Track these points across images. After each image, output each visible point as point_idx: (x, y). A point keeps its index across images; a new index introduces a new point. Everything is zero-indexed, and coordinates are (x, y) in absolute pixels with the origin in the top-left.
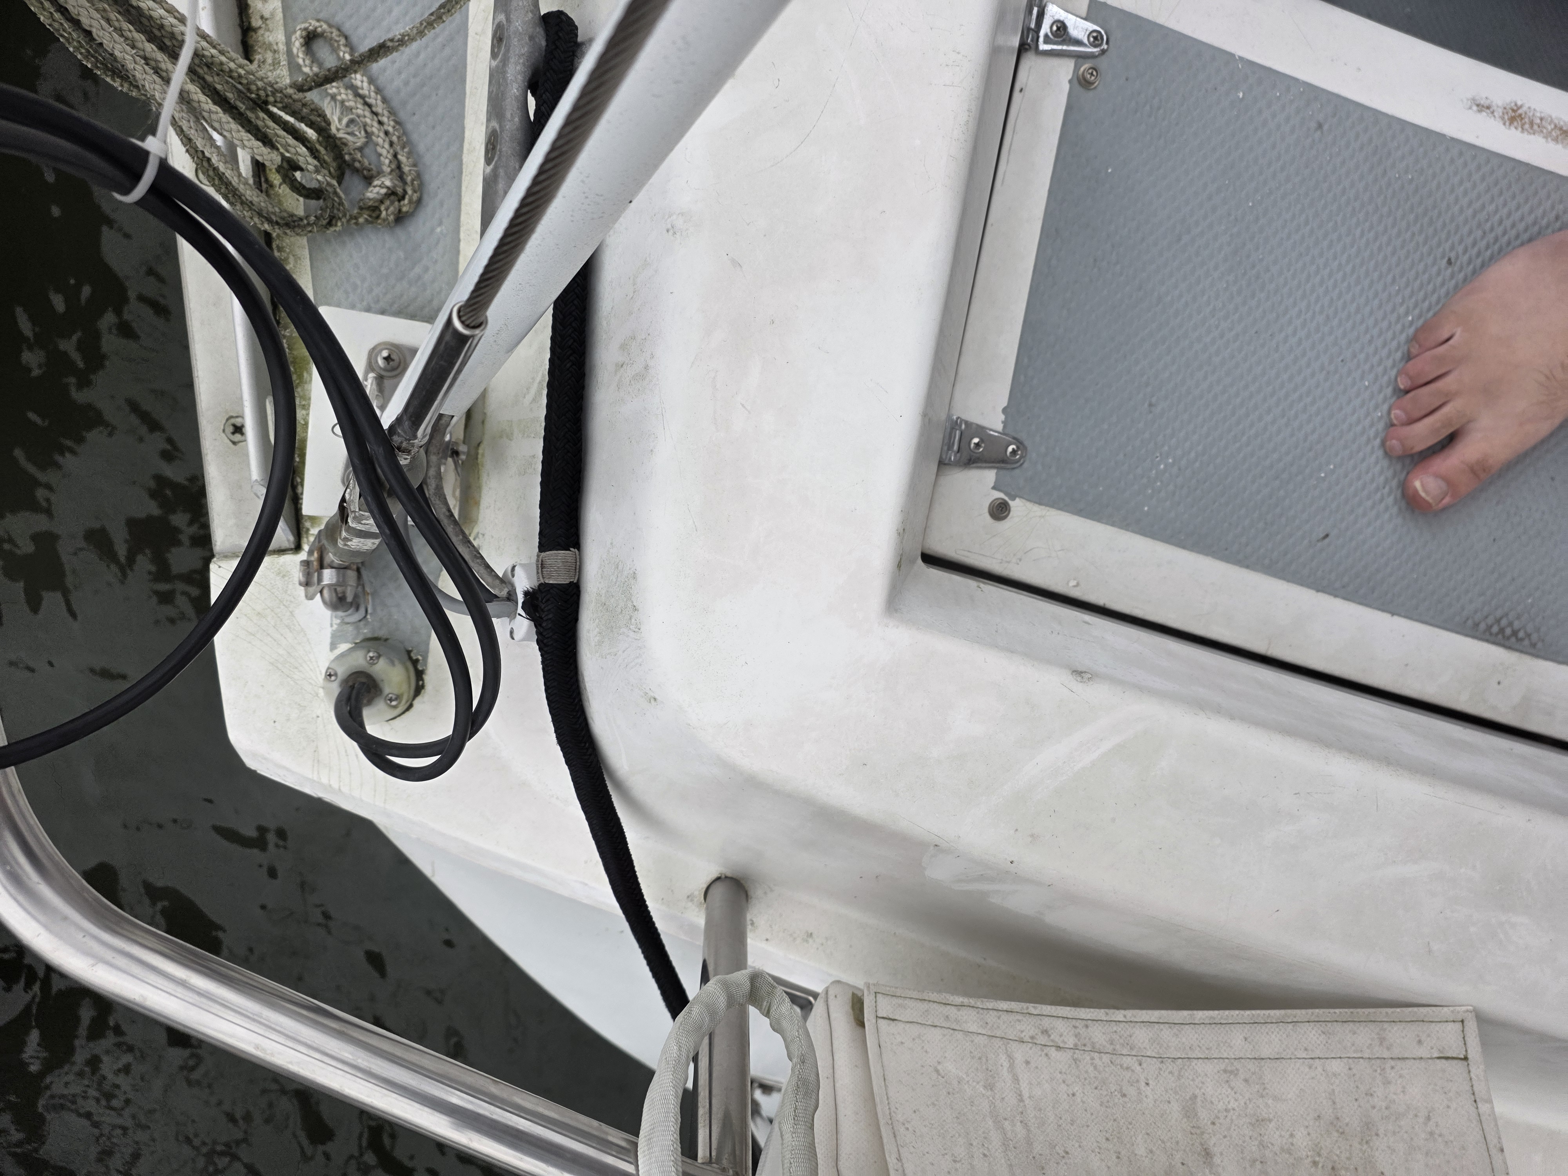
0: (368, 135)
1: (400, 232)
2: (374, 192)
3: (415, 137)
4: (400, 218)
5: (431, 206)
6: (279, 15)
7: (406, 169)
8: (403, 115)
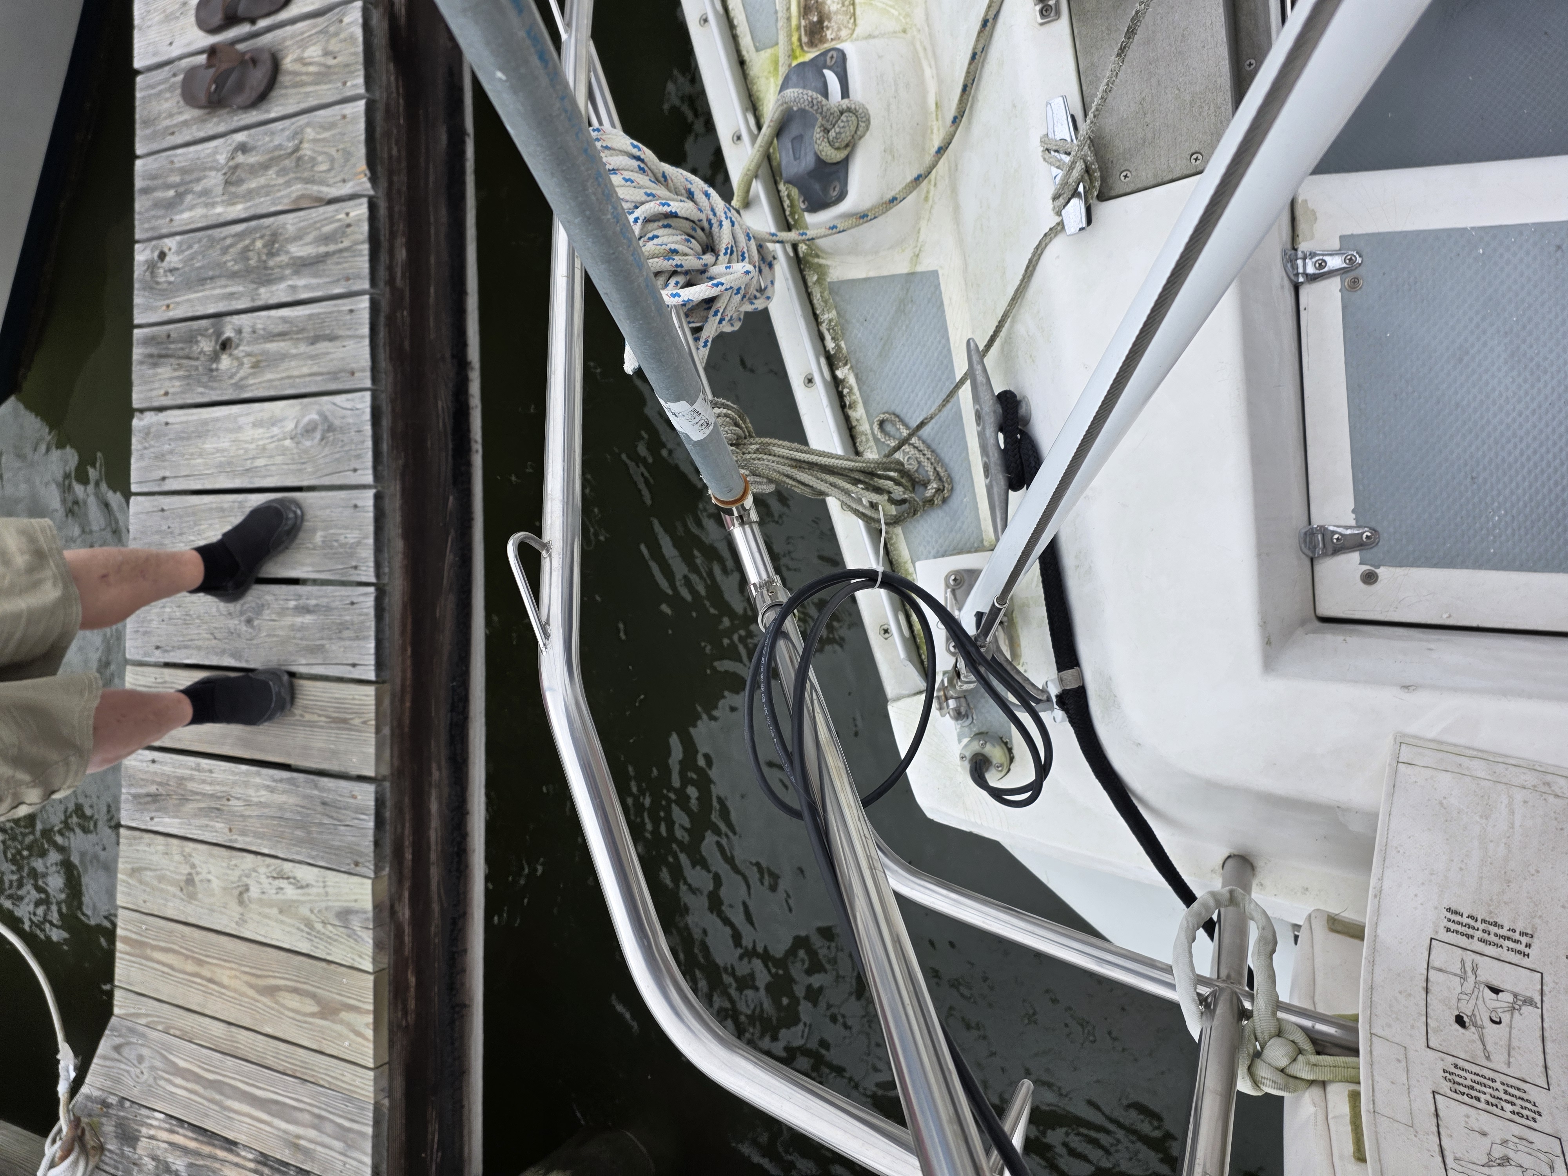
0: (919, 463)
1: (946, 508)
2: (929, 493)
3: (942, 455)
4: (944, 500)
5: (958, 488)
6: (865, 416)
7: (942, 474)
8: (934, 446)
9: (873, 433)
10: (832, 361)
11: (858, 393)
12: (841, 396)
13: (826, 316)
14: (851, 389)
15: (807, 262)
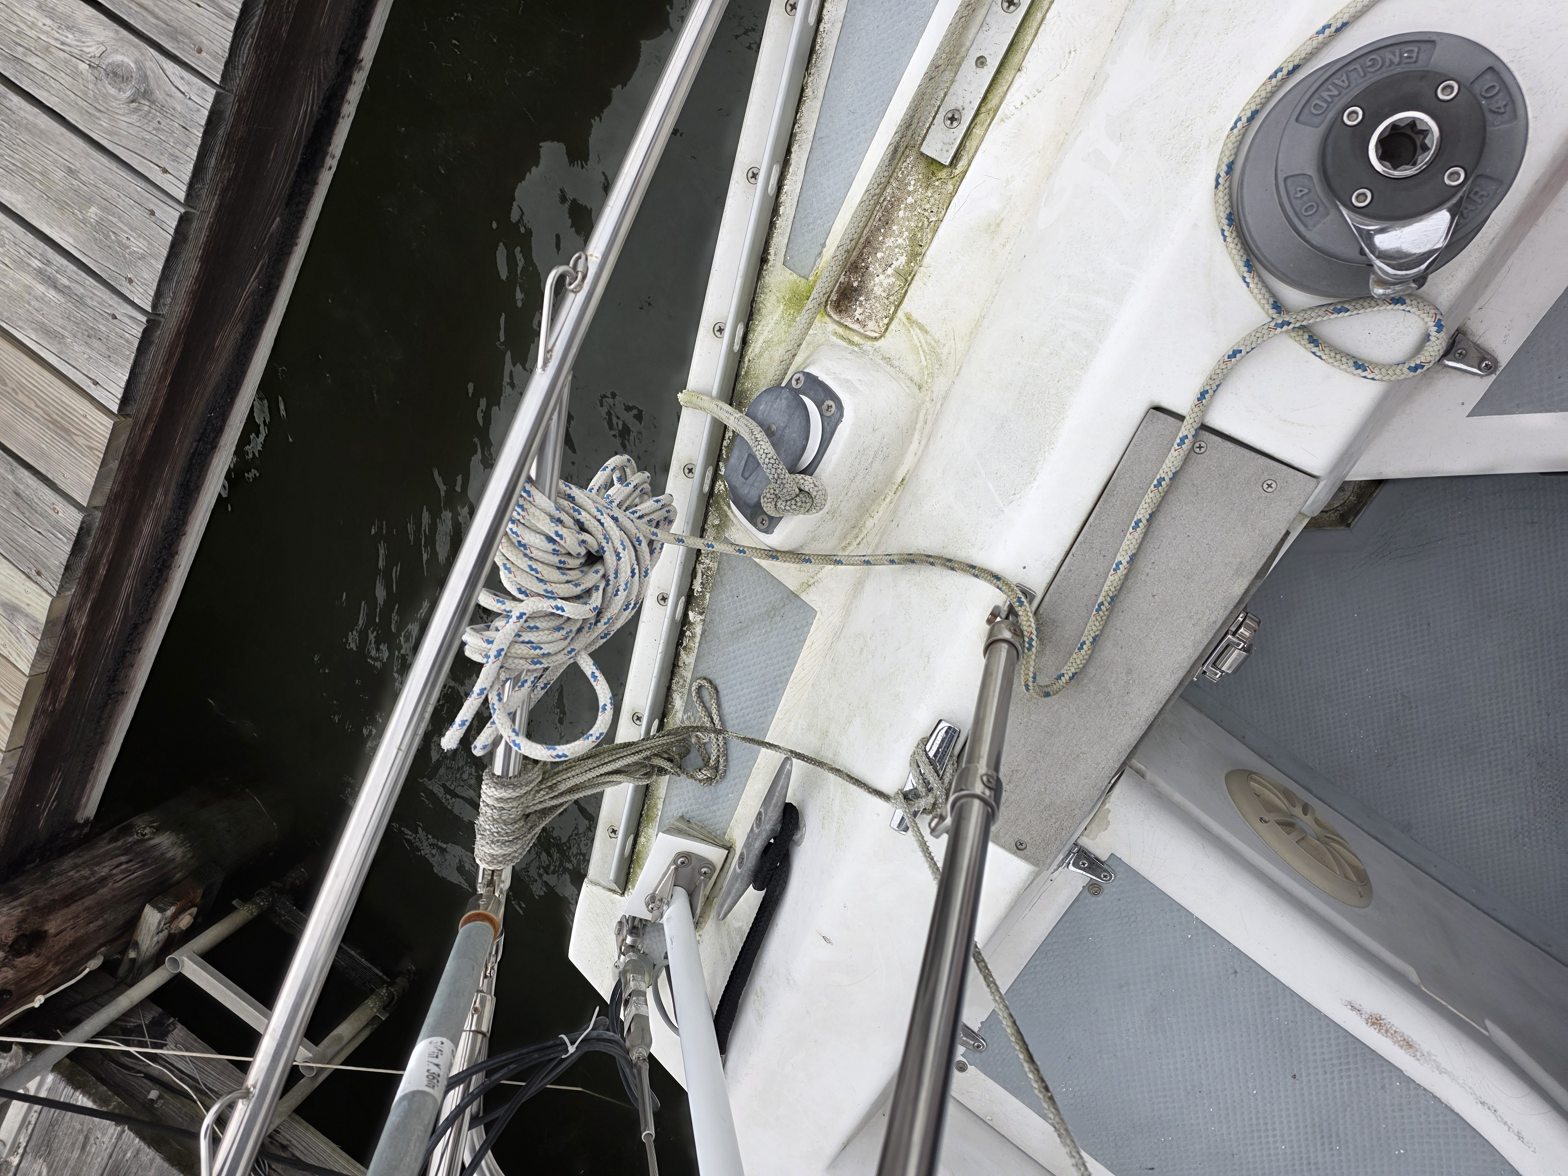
9: (690, 689)
10: (690, 599)
11: (697, 645)
12: (682, 634)
13: (707, 561)
14: (693, 636)
15: (718, 503)
